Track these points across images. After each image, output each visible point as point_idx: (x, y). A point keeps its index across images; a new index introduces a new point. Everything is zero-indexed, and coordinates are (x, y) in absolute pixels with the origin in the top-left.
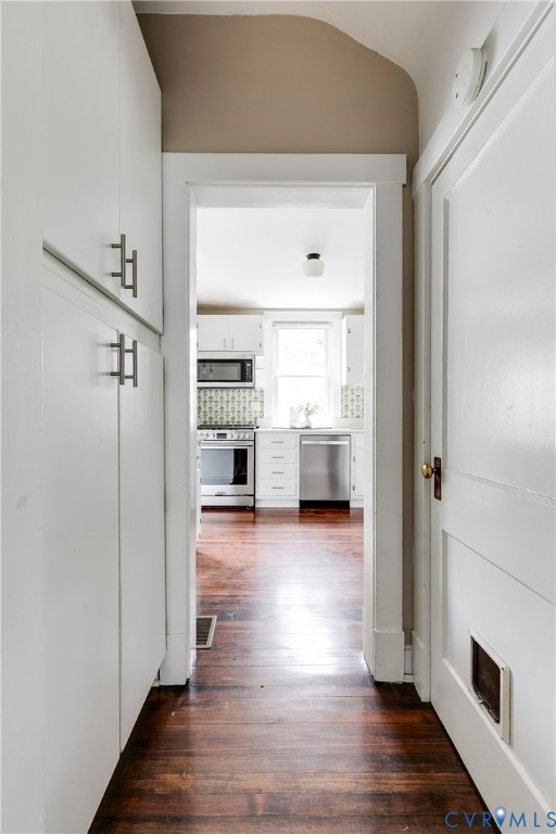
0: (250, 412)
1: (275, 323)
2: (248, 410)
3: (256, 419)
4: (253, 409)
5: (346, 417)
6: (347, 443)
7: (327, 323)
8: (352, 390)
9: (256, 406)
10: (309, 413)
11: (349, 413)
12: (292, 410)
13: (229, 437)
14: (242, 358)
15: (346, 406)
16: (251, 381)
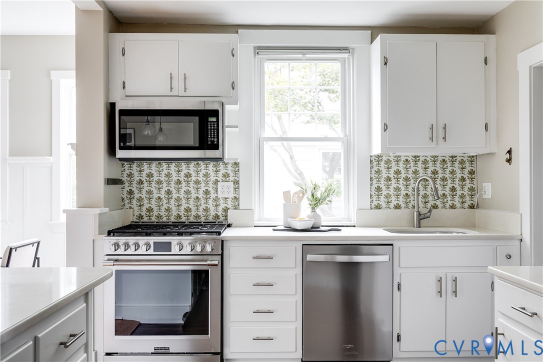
0: (216, 199)
1: (259, 50)
2: (213, 196)
3: (226, 210)
4: (220, 196)
5: (378, 207)
6: (385, 258)
7: (345, 49)
8: (388, 162)
9: (225, 190)
10: (316, 202)
11: (383, 201)
12: (286, 194)
13: (175, 249)
14: (201, 107)
15: (379, 189)
16: (216, 147)
